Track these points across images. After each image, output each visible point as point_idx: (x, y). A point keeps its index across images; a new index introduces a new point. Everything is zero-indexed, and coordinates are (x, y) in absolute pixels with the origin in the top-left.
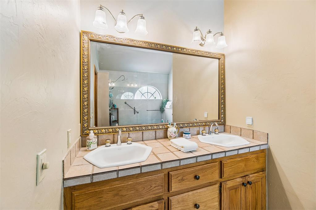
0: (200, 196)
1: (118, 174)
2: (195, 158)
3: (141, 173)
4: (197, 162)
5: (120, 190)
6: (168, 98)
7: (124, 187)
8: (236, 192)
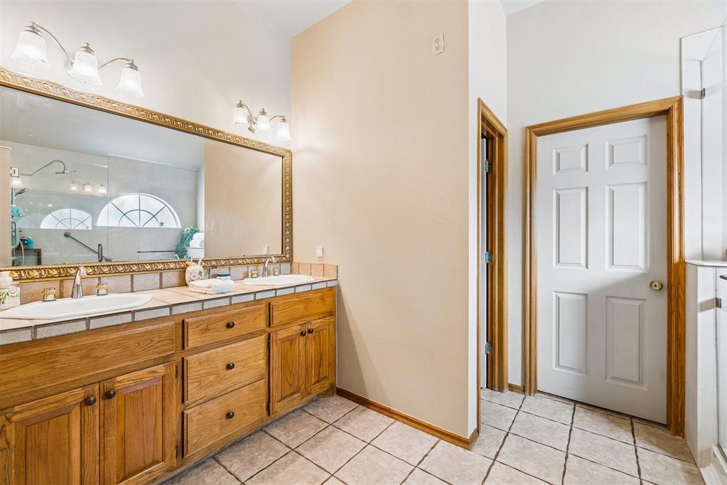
0: (236, 352)
1: (88, 325)
2: (228, 299)
3: (133, 322)
4: (231, 304)
5: (94, 349)
6: (196, 226)
7: (101, 343)
8: (291, 344)
